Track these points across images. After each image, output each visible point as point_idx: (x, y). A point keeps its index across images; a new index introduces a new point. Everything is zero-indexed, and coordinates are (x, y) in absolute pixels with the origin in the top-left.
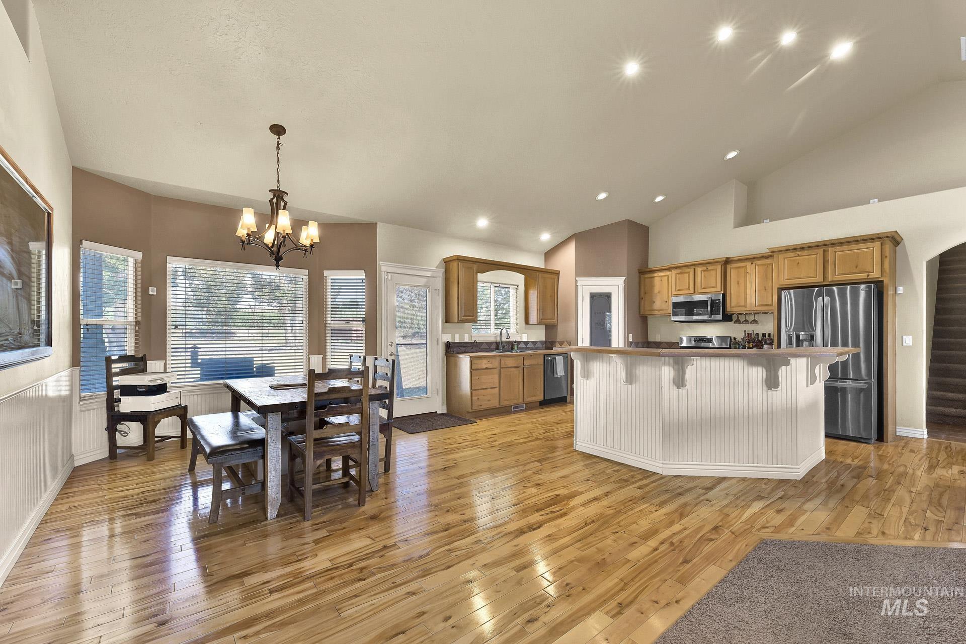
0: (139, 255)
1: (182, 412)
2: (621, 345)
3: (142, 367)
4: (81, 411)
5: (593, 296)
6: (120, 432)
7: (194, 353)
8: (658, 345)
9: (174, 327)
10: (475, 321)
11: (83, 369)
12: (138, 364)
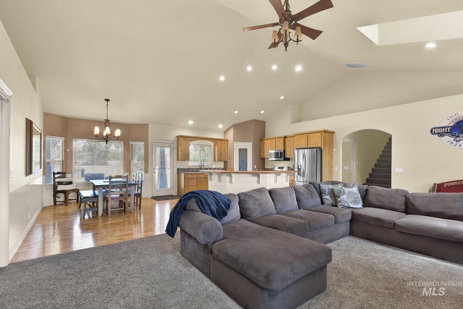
0: (64, 138)
1: (77, 191)
2: (251, 170)
3: (64, 176)
4: (46, 189)
5: (240, 150)
6: (57, 197)
7: (83, 171)
8: (268, 170)
9: (75, 162)
10: (188, 160)
11: (46, 176)
12: (63, 174)
